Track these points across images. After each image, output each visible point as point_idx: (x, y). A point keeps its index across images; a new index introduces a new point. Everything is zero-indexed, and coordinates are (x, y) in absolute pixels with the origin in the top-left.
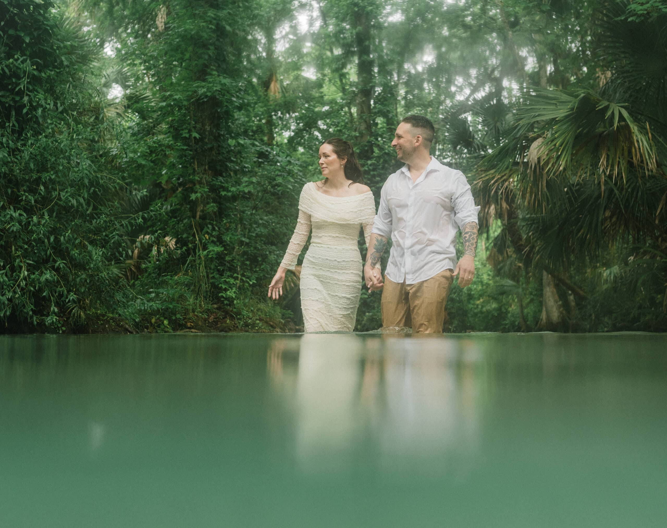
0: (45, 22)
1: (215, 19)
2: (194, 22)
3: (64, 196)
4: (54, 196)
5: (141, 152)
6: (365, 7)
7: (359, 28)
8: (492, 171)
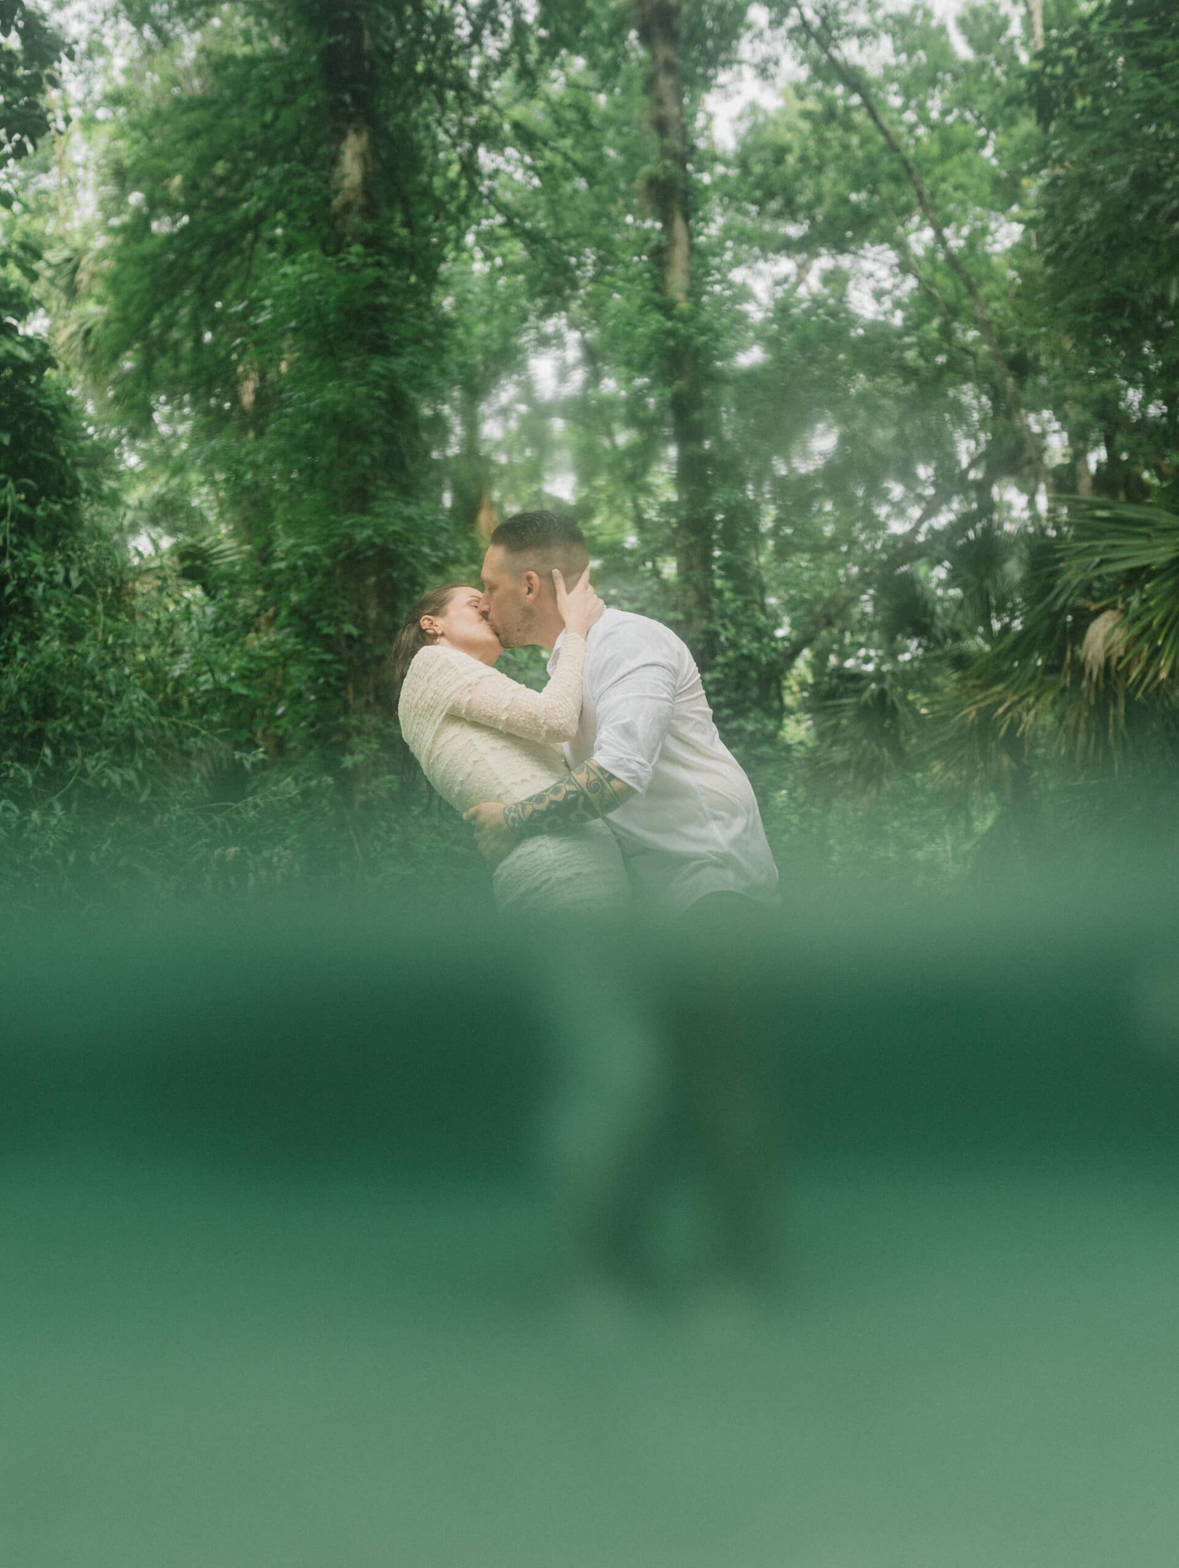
0: (42, 401)
1: (383, 377)
2: (342, 386)
3: (93, 768)
4: (72, 768)
5: (237, 670)
6: (690, 338)
7: (680, 384)
8: (999, 688)
